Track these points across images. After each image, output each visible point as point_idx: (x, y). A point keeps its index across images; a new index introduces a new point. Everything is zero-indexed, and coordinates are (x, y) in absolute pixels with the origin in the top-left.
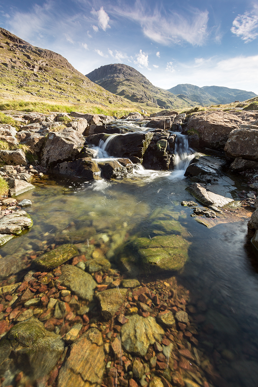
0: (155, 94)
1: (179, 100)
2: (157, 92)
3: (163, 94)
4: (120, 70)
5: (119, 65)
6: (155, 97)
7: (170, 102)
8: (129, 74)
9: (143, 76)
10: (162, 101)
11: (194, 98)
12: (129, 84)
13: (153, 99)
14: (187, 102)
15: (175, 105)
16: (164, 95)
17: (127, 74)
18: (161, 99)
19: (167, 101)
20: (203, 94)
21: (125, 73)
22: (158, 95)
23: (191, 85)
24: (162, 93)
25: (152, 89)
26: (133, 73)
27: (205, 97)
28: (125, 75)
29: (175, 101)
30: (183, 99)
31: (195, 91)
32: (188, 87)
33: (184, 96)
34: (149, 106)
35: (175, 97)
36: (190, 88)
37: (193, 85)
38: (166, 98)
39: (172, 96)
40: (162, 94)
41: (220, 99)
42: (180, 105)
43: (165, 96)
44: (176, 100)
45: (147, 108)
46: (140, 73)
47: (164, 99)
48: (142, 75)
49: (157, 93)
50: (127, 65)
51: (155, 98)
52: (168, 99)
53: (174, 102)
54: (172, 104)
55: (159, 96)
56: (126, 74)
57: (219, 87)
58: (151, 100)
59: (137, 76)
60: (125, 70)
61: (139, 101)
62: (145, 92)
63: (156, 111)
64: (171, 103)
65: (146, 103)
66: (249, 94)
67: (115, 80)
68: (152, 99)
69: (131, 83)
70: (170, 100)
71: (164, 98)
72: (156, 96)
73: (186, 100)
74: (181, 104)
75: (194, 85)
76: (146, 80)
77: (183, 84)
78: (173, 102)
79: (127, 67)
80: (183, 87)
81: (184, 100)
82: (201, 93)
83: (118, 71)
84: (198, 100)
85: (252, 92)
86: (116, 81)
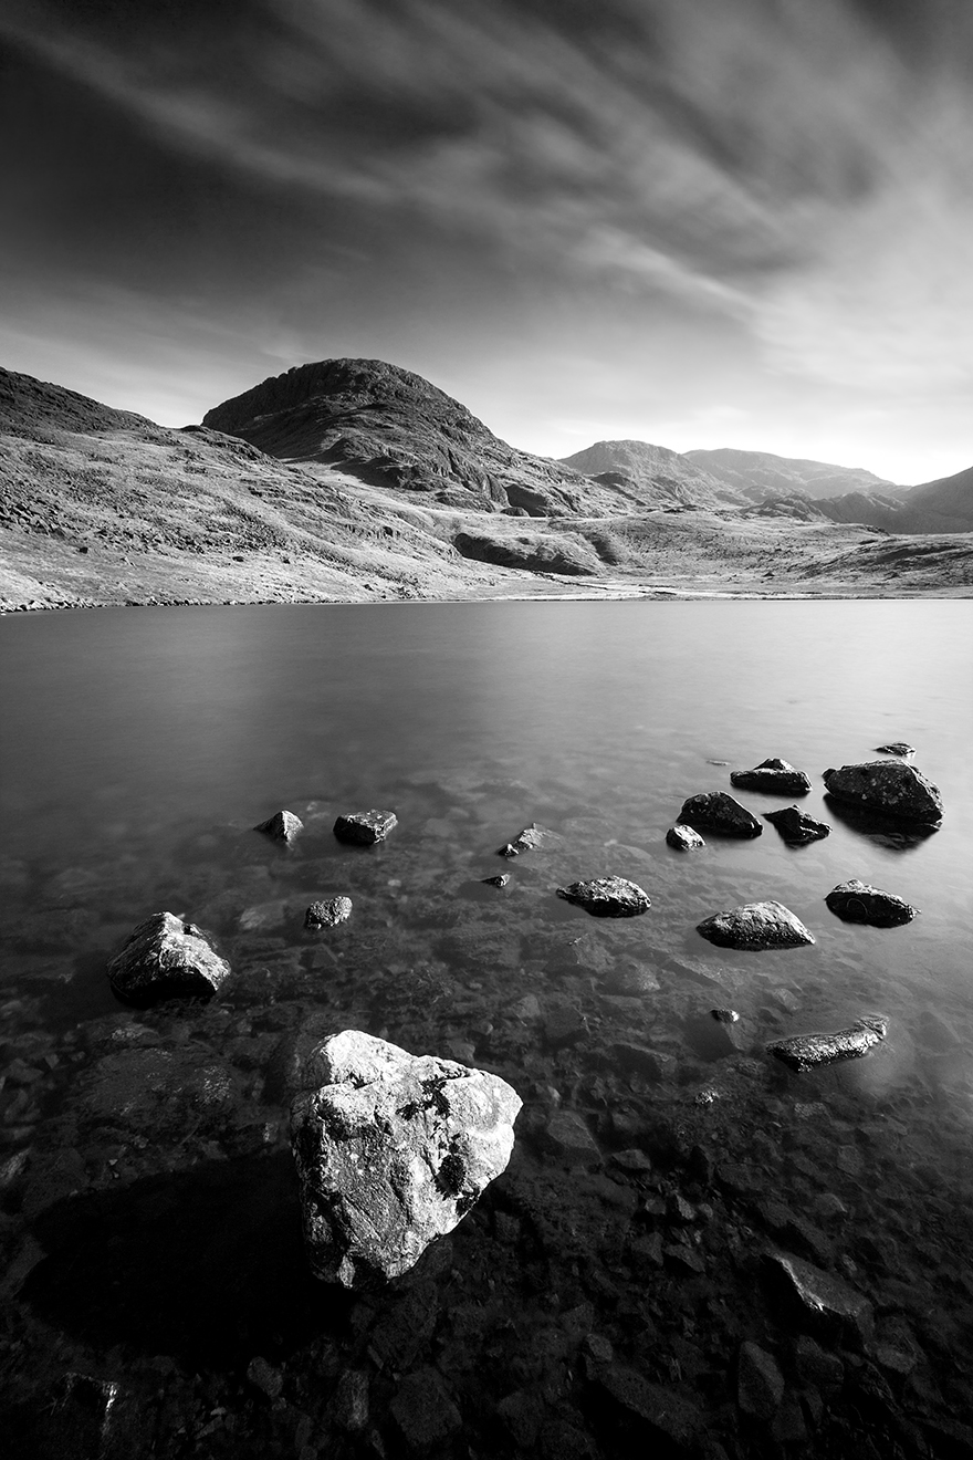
0: (502, 466)
1: (602, 492)
2: (510, 459)
3: (535, 466)
4: (360, 378)
5: (360, 362)
6: (503, 477)
7: (565, 496)
8: (396, 393)
9: (457, 405)
10: (532, 491)
11: (659, 488)
12: (379, 421)
13: (491, 483)
14: (633, 499)
15: (587, 510)
16: (538, 473)
17: (387, 392)
18: (528, 487)
19: (554, 495)
20: (692, 474)
21: (381, 388)
22: (511, 472)
23: (642, 443)
24: (531, 464)
25: (488, 447)
26: (415, 392)
27: (698, 485)
28: (380, 395)
29: (587, 496)
30: (616, 488)
31: (661, 465)
32: (634, 451)
33: (621, 478)
34: (448, 504)
35: (587, 480)
36: (640, 453)
37: (651, 443)
38: (549, 484)
39: (573, 479)
40: (531, 469)
41: (754, 492)
42: (607, 510)
43: (542, 474)
44: (588, 493)
45: (436, 512)
46: (443, 394)
47: (539, 487)
48: (454, 401)
49: (509, 462)
50: (392, 364)
51: (501, 481)
52: (558, 486)
53: (582, 499)
54: (575, 505)
55: (517, 474)
56: (384, 394)
57: (744, 453)
58: (480, 486)
59: (430, 401)
60: (380, 378)
61: (403, 482)
62: (451, 455)
63: (478, 526)
64: (570, 502)
65: (439, 491)
66: (854, 476)
67: (325, 407)
68: (485, 484)
69: (390, 418)
70: (564, 491)
71: (541, 483)
72: (507, 473)
73: (629, 492)
74: (612, 508)
75: (657, 444)
76: (467, 417)
77: (613, 442)
78: (578, 499)
79: (391, 372)
80: (615, 452)
81: (621, 492)
82: (682, 472)
83: (353, 383)
84: (675, 496)
85: (866, 469)
86: (328, 411)
